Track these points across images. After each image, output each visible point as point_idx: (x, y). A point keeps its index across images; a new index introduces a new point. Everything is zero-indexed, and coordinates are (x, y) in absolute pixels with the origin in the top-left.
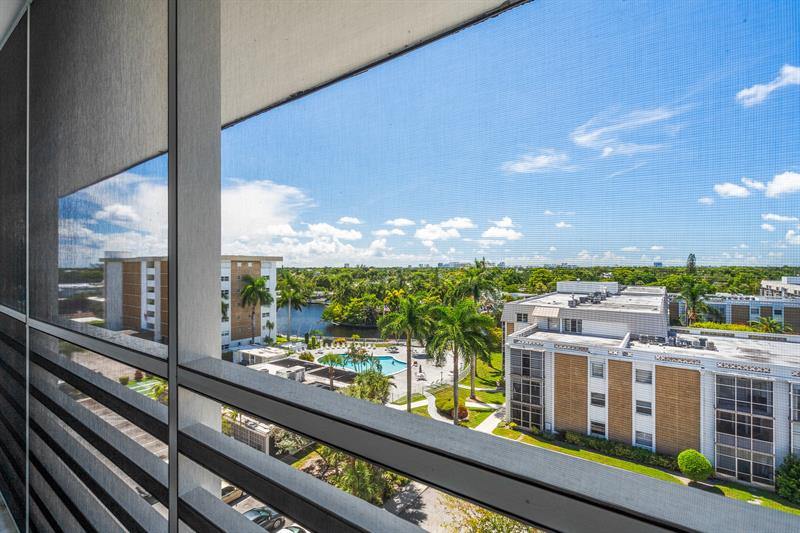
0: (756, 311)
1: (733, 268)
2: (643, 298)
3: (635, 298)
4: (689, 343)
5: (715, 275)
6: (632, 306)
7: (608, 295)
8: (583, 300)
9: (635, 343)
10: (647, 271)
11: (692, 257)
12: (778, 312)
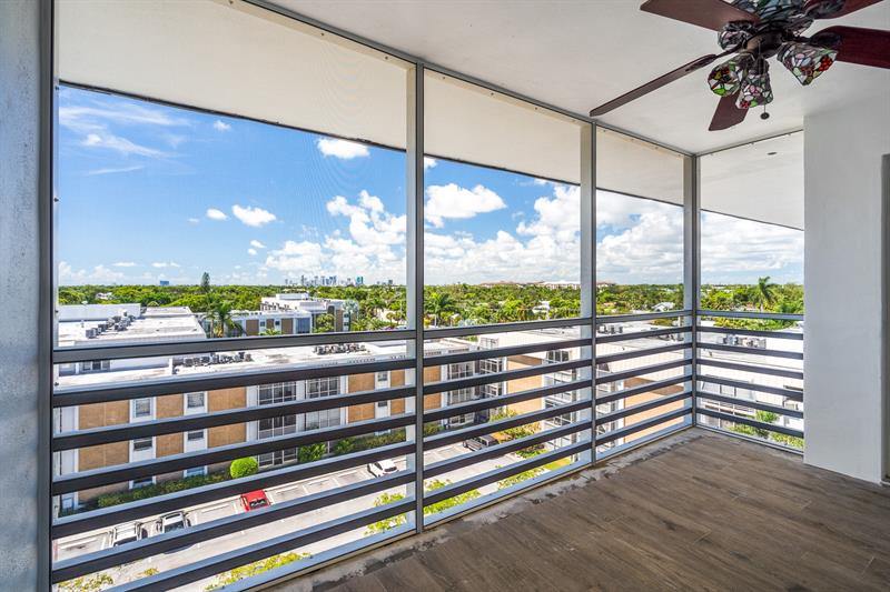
0: (263, 324)
1: (236, 287)
2: (172, 319)
3: (165, 321)
4: (230, 358)
5: (225, 294)
6: (166, 330)
7: (132, 319)
8: (104, 328)
9: (180, 368)
10: (156, 291)
11: (206, 276)
12: (277, 323)
